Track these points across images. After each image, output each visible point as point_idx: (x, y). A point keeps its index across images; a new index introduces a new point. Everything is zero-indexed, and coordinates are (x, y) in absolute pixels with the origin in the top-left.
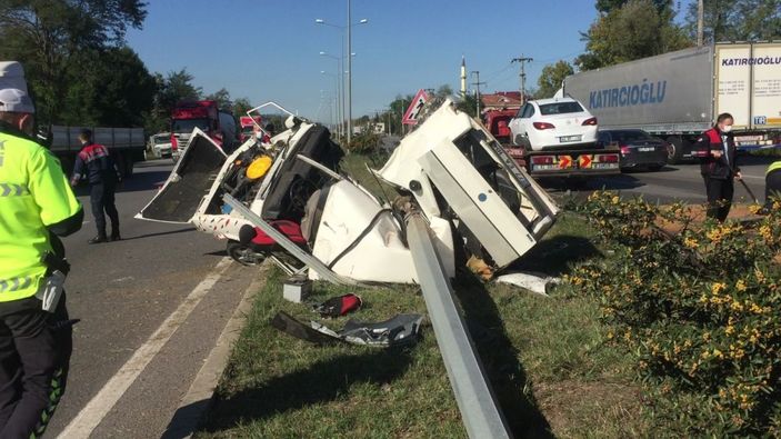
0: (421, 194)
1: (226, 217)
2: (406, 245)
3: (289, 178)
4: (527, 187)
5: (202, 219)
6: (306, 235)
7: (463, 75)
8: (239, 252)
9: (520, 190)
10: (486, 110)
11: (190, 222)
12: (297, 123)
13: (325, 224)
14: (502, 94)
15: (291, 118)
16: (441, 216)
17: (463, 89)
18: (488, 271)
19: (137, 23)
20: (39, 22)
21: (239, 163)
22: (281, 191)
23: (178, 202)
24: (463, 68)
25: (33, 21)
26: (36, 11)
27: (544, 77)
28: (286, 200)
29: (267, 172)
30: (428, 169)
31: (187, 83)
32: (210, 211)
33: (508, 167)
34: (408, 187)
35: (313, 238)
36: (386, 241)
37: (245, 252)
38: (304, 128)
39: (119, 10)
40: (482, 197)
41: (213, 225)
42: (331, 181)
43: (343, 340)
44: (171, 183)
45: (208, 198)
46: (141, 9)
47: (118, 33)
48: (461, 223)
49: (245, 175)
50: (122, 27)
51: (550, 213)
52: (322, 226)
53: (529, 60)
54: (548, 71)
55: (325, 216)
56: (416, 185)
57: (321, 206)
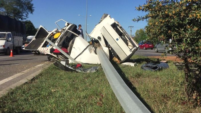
0: (101, 41)
1: (47, 48)
2: (96, 54)
3: (65, 37)
4: (130, 39)
5: (41, 49)
6: (68, 51)
8: (51, 58)
9: (128, 40)
11: (37, 50)
12: (68, 24)
13: (74, 48)
15: (67, 23)
16: (106, 47)
18: (119, 61)
19: (32, 13)
20: (6, 11)
21: (52, 35)
22: (62, 40)
23: (35, 45)
25: (4, 11)
26: (5, 8)
27: (136, 33)
28: (64, 43)
29: (59, 36)
30: (103, 34)
32: (43, 46)
33: (125, 34)
34: (97, 39)
35: (70, 52)
36: (91, 52)
37: (52, 58)
38: (70, 25)
39: (27, 9)
40: (117, 39)
41: (44, 50)
43: (75, 71)
44: (33, 41)
45: (43, 44)
46: (33, 9)
47: (26, 15)
48: (112, 48)
49: (53, 37)
51: (136, 47)
52: (73, 48)
53: (133, 27)
54: (138, 31)
55: (74, 45)
56: (99, 38)
57: (73, 43)
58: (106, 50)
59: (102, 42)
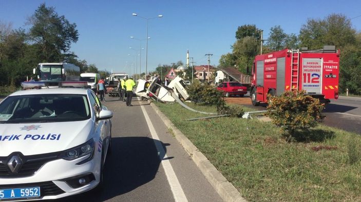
2: (172, 96)
7: (188, 57)
10: (196, 72)
14: (203, 66)
17: (188, 63)
18: (183, 100)
24: (188, 54)
27: (222, 59)
28: (153, 89)
30: (175, 86)
31: (75, 58)
35: (158, 95)
36: (169, 96)
42: (160, 87)
48: (180, 93)
50: (70, 42)
53: (212, 55)
54: (223, 57)
55: (160, 92)
56: (173, 88)
57: (159, 90)
58: (177, 94)
59: (175, 90)
